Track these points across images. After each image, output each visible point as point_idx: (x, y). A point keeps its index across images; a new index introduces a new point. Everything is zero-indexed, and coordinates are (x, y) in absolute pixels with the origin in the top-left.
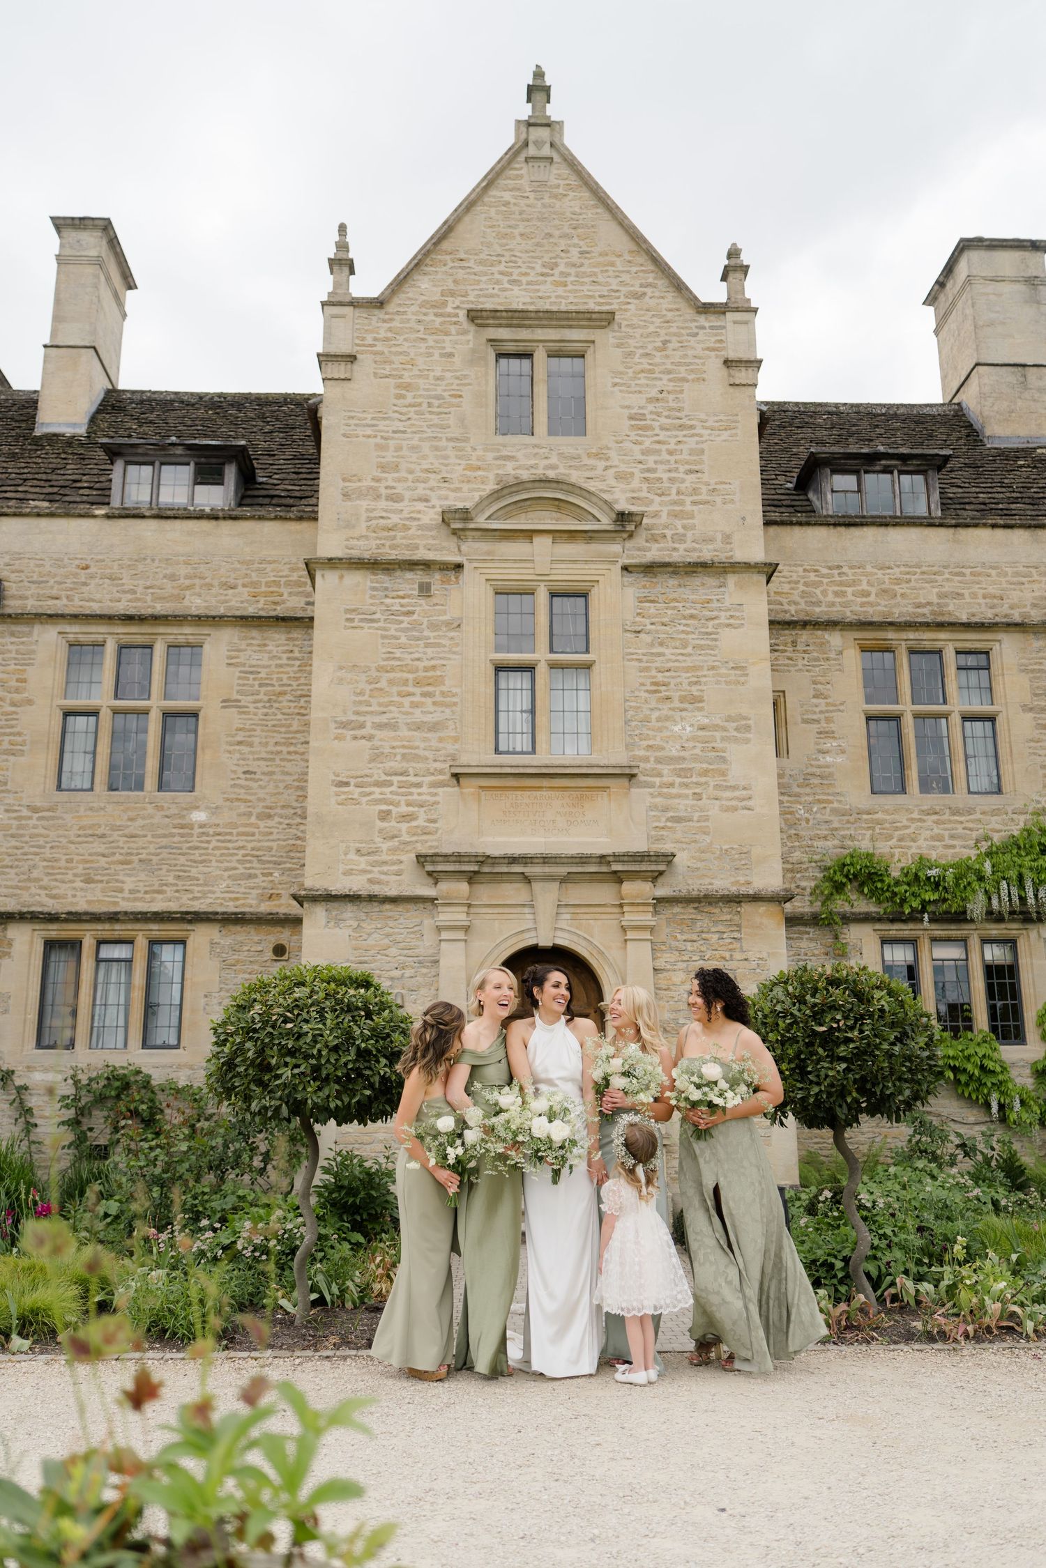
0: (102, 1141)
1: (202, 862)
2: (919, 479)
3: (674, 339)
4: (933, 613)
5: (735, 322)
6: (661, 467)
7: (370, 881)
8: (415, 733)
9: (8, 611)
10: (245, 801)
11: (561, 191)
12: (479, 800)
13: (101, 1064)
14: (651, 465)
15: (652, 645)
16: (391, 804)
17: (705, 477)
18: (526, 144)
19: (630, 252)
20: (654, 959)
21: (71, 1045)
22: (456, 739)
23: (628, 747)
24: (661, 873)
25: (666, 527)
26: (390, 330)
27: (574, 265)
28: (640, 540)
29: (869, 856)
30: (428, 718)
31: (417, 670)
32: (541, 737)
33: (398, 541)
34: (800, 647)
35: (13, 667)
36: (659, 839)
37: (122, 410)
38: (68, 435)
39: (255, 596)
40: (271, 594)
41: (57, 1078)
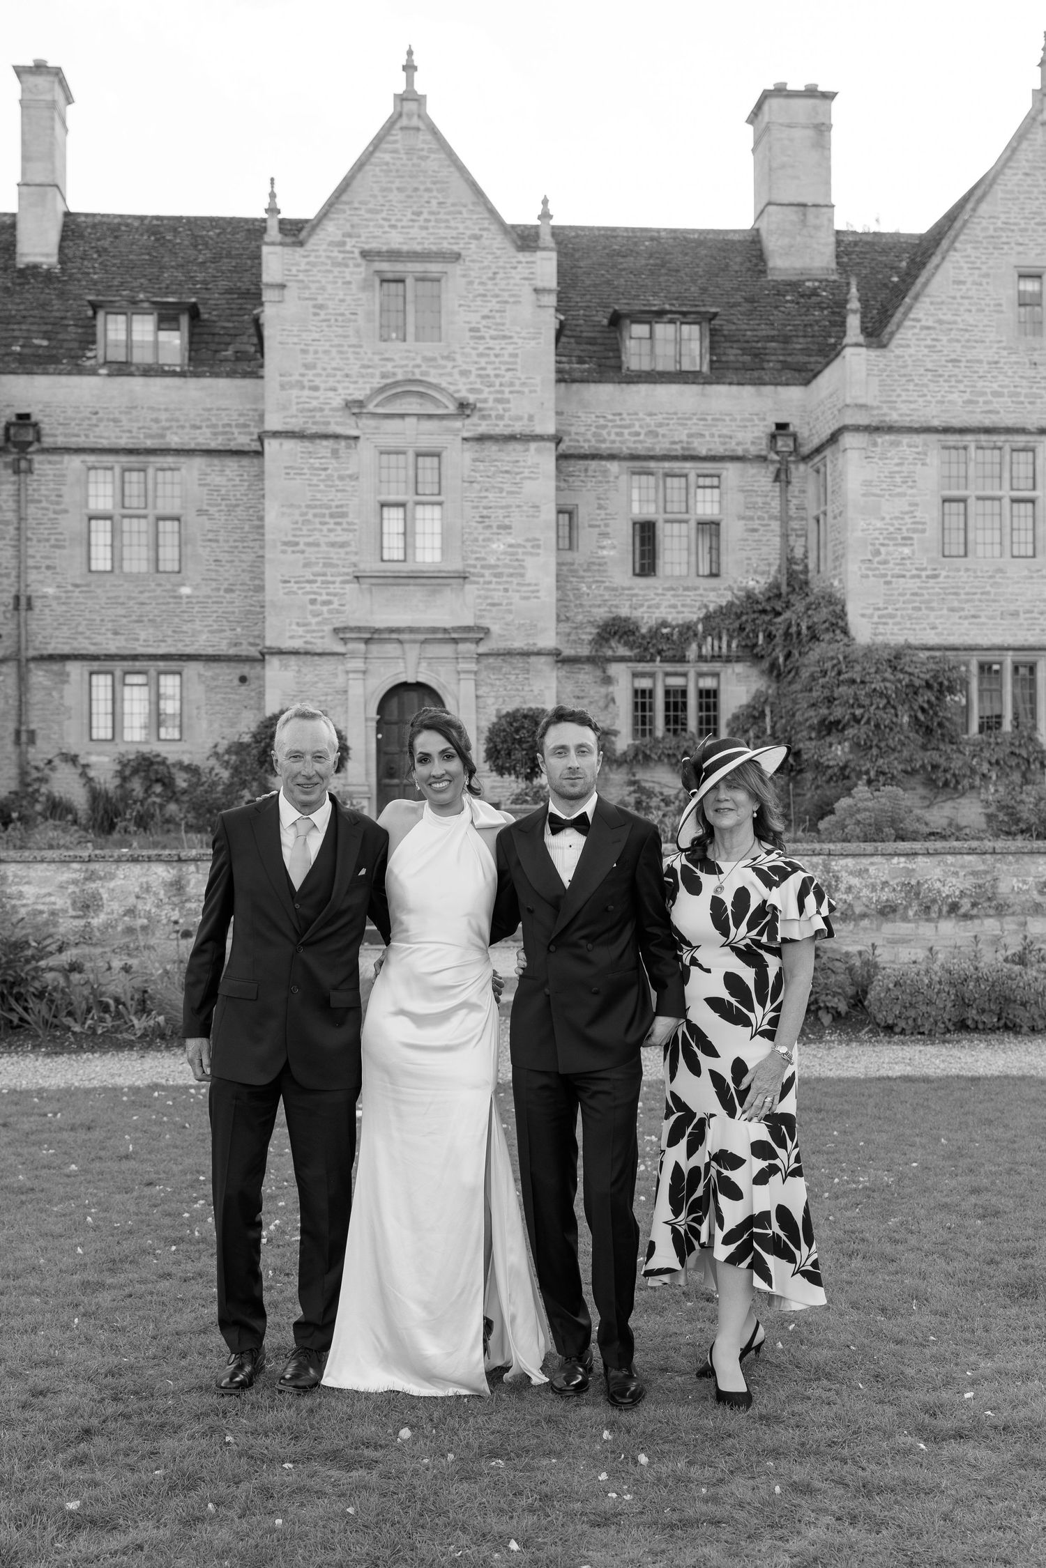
1: (189, 621)
2: (696, 328)
3: (501, 271)
4: (683, 448)
5: (543, 259)
6: (489, 367)
7: (306, 642)
8: (331, 549)
9: (45, 445)
10: (215, 580)
11: (425, 153)
12: (371, 592)
13: (133, 751)
14: (483, 365)
15: (480, 491)
16: (315, 593)
17: (519, 374)
18: (400, 115)
19: (474, 203)
20: (476, 690)
21: (112, 739)
22: (356, 553)
23: (464, 559)
24: (481, 639)
25: (491, 409)
26: (308, 263)
27: (431, 213)
28: (475, 419)
29: (627, 620)
30: (339, 539)
31: (330, 507)
32: (410, 551)
33: (317, 419)
34: (590, 473)
35: (52, 486)
36: (481, 617)
37: (81, 236)
38: (45, 267)
39: (215, 434)
40: (225, 433)
41: (106, 759)
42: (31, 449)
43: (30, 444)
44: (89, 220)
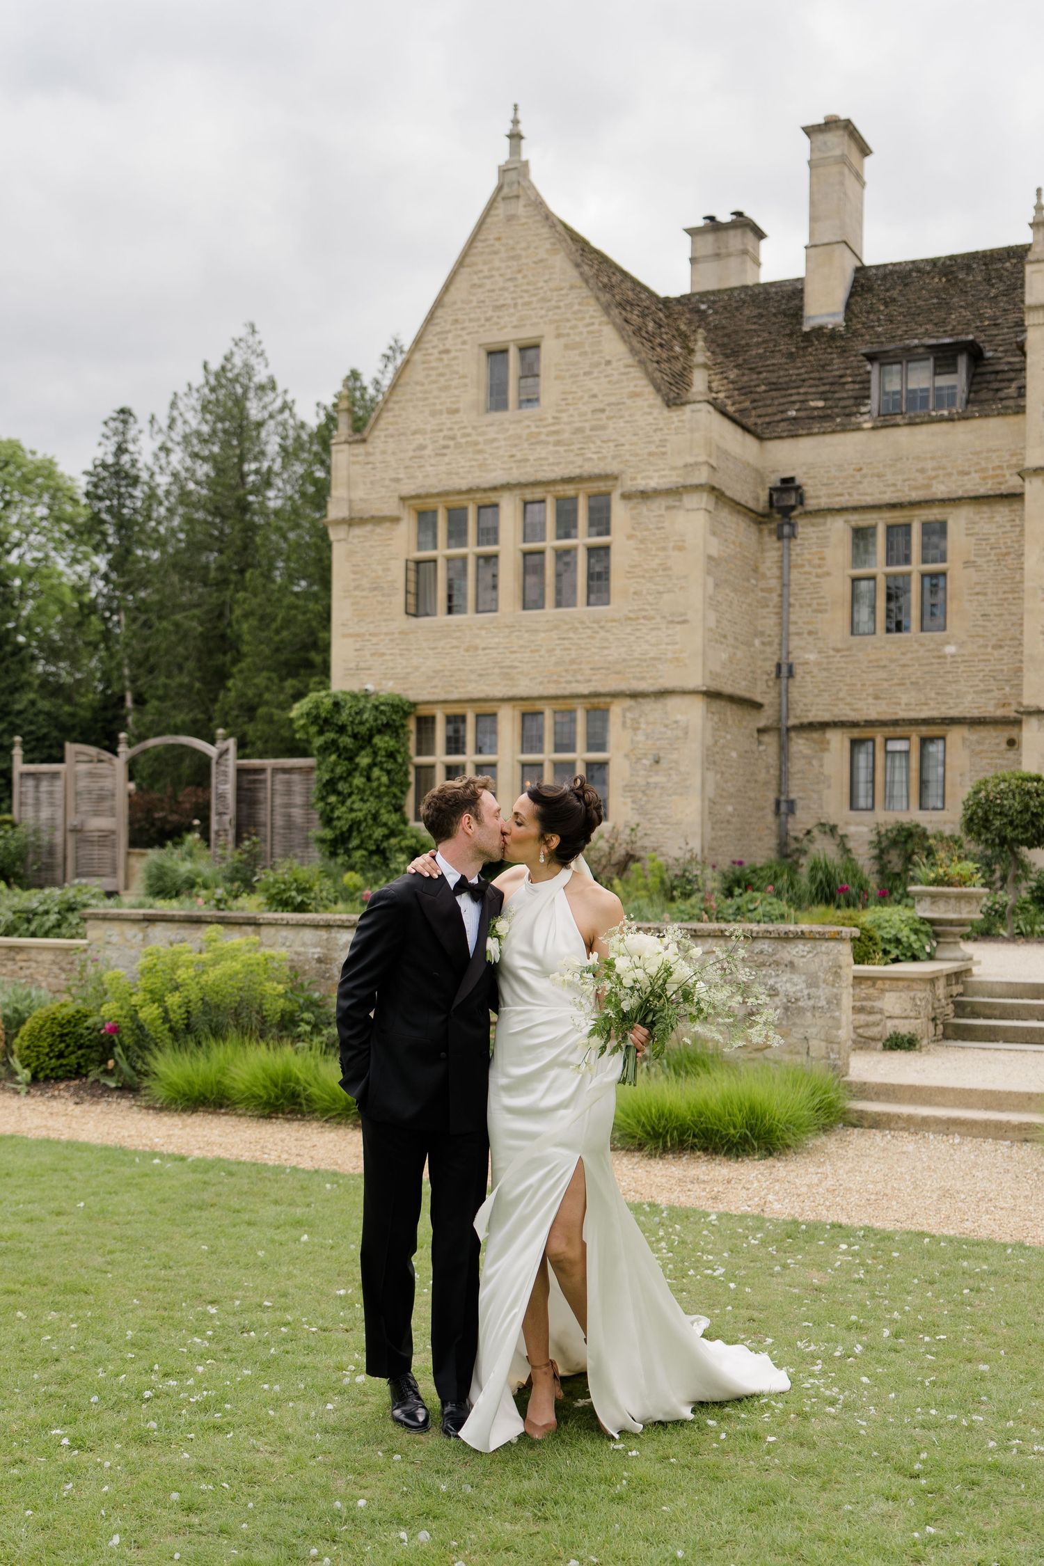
0: (897, 870)
1: (955, 682)
9: (809, 508)
10: (983, 636)
13: (893, 821)
21: (873, 808)
35: (815, 549)
37: (870, 290)
38: (830, 326)
39: (984, 479)
40: (997, 476)
41: (865, 829)
42: (795, 513)
43: (793, 508)
44: (881, 272)
